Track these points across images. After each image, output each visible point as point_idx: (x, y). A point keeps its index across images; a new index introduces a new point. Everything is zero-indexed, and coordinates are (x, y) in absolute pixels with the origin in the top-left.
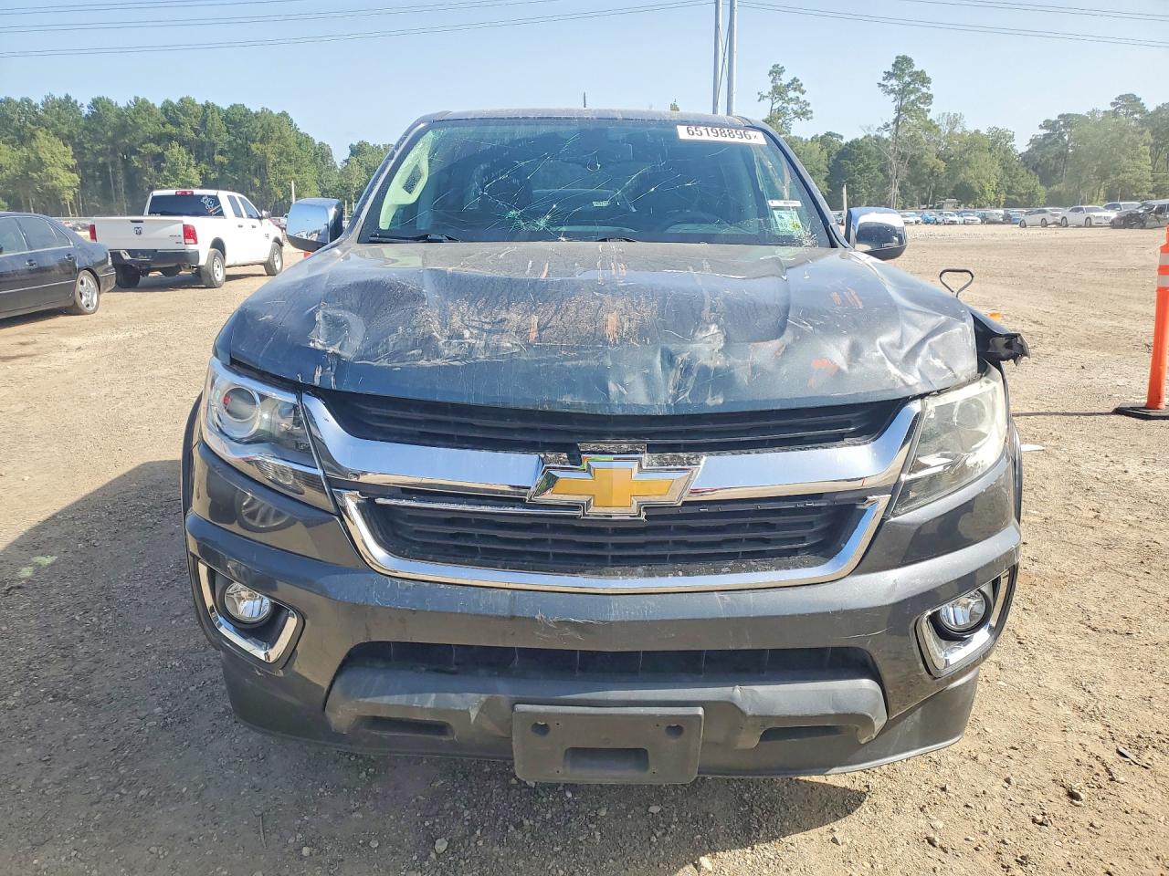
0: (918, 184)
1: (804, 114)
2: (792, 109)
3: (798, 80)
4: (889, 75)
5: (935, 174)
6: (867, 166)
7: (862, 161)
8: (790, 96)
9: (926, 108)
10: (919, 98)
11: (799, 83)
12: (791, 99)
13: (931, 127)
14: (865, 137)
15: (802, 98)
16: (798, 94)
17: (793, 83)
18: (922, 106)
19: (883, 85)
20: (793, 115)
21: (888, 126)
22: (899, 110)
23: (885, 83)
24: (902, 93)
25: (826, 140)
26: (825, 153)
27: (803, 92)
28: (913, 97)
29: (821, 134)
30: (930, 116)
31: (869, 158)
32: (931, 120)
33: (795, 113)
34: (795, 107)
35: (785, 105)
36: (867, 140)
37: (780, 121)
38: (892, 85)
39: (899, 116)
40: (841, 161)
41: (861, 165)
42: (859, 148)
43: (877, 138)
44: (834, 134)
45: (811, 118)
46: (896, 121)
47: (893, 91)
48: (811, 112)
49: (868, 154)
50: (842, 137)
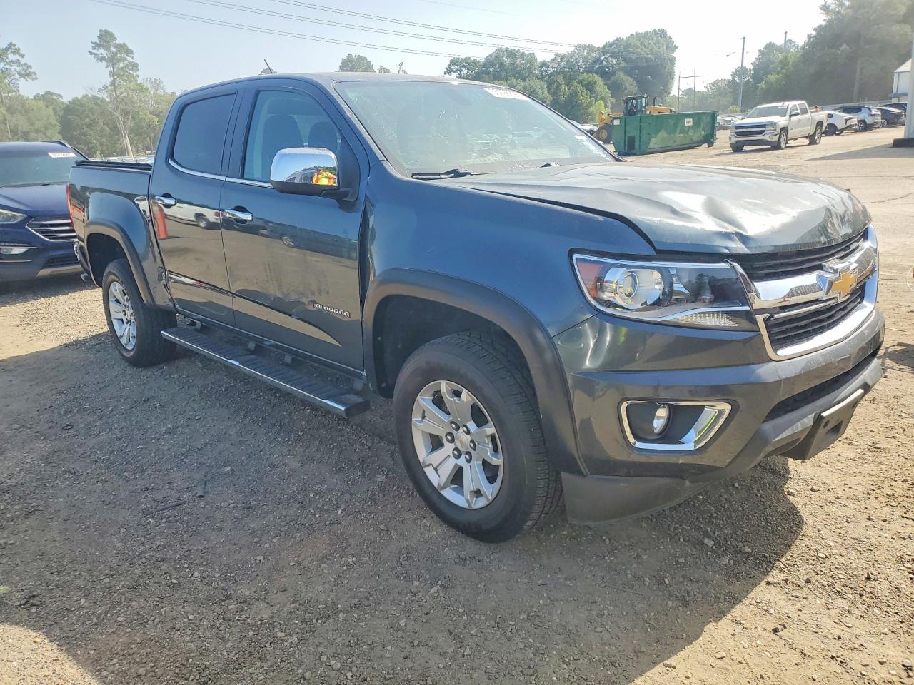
0: (140, 134)
1: (27, 74)
2: (15, 70)
3: (15, 45)
4: (96, 46)
5: (152, 126)
6: (93, 120)
7: (87, 116)
8: (11, 59)
9: (135, 74)
10: (127, 66)
11: (16, 47)
12: (12, 62)
13: (141, 89)
14: (84, 96)
15: (22, 61)
16: (17, 57)
17: (10, 48)
18: (131, 72)
19: (94, 54)
20: (18, 76)
21: (107, 87)
22: (112, 74)
23: (94, 51)
24: (112, 60)
25: (47, 98)
26: (50, 110)
27: (22, 56)
28: (121, 65)
29: (42, 93)
30: (139, 81)
31: (93, 114)
32: (141, 84)
33: (19, 74)
34: (18, 69)
35: (7, 66)
36: (86, 99)
37: (6, 81)
38: (101, 54)
39: (114, 79)
40: (69, 117)
41: (87, 120)
42: (82, 105)
43: (95, 98)
44: (53, 94)
45: (36, 79)
46: (113, 84)
47: (102, 59)
48: (35, 73)
49: (91, 110)
50: (61, 96)
